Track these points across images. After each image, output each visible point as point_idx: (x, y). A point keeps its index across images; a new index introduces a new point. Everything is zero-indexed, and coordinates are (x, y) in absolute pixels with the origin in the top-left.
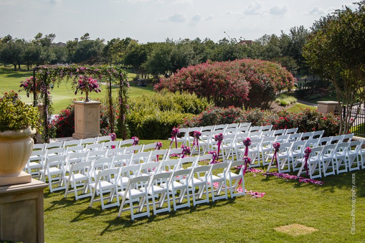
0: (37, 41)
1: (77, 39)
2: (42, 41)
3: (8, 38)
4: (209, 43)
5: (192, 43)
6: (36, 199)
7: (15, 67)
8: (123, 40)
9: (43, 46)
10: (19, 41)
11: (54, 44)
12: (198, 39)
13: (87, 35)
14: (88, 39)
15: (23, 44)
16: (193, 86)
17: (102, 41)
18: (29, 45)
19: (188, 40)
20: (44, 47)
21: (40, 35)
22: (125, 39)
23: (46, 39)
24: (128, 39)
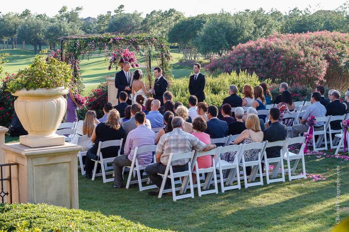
0: (62, 16)
1: (110, 12)
2: (67, 16)
3: (26, 13)
4: (276, 15)
5: (253, 13)
6: (69, 162)
7: (36, 48)
8: (166, 11)
9: (68, 22)
10: (40, 16)
11: (82, 20)
12: (261, 9)
13: (122, 6)
14: (122, 12)
15: (44, 19)
16: (254, 66)
17: (140, 14)
18: (52, 21)
19: (247, 10)
20: (70, 22)
21: (64, 9)
22: (168, 10)
23: (72, 12)
24: (171, 10)
